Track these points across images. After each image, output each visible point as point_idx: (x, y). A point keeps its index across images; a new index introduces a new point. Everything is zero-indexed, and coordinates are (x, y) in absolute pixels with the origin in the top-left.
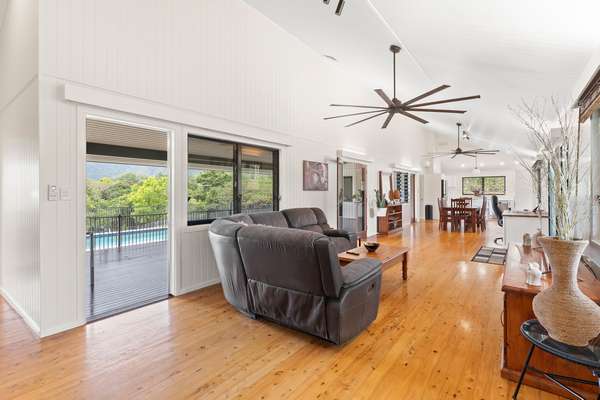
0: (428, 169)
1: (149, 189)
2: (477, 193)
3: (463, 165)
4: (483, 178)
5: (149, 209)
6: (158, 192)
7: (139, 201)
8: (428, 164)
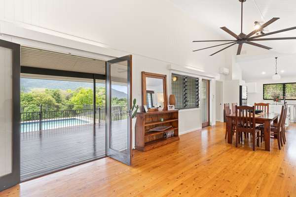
0: (228, 76)
1: (82, 95)
2: (276, 99)
3: (264, 73)
4: (284, 85)
5: (82, 106)
6: (87, 96)
7: (77, 101)
8: (226, 71)
